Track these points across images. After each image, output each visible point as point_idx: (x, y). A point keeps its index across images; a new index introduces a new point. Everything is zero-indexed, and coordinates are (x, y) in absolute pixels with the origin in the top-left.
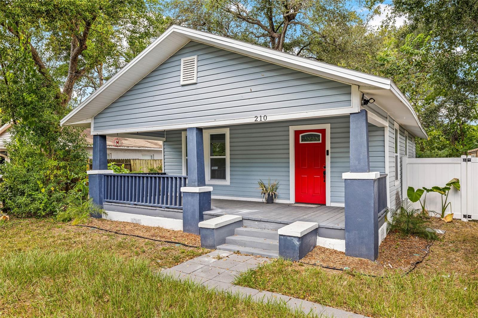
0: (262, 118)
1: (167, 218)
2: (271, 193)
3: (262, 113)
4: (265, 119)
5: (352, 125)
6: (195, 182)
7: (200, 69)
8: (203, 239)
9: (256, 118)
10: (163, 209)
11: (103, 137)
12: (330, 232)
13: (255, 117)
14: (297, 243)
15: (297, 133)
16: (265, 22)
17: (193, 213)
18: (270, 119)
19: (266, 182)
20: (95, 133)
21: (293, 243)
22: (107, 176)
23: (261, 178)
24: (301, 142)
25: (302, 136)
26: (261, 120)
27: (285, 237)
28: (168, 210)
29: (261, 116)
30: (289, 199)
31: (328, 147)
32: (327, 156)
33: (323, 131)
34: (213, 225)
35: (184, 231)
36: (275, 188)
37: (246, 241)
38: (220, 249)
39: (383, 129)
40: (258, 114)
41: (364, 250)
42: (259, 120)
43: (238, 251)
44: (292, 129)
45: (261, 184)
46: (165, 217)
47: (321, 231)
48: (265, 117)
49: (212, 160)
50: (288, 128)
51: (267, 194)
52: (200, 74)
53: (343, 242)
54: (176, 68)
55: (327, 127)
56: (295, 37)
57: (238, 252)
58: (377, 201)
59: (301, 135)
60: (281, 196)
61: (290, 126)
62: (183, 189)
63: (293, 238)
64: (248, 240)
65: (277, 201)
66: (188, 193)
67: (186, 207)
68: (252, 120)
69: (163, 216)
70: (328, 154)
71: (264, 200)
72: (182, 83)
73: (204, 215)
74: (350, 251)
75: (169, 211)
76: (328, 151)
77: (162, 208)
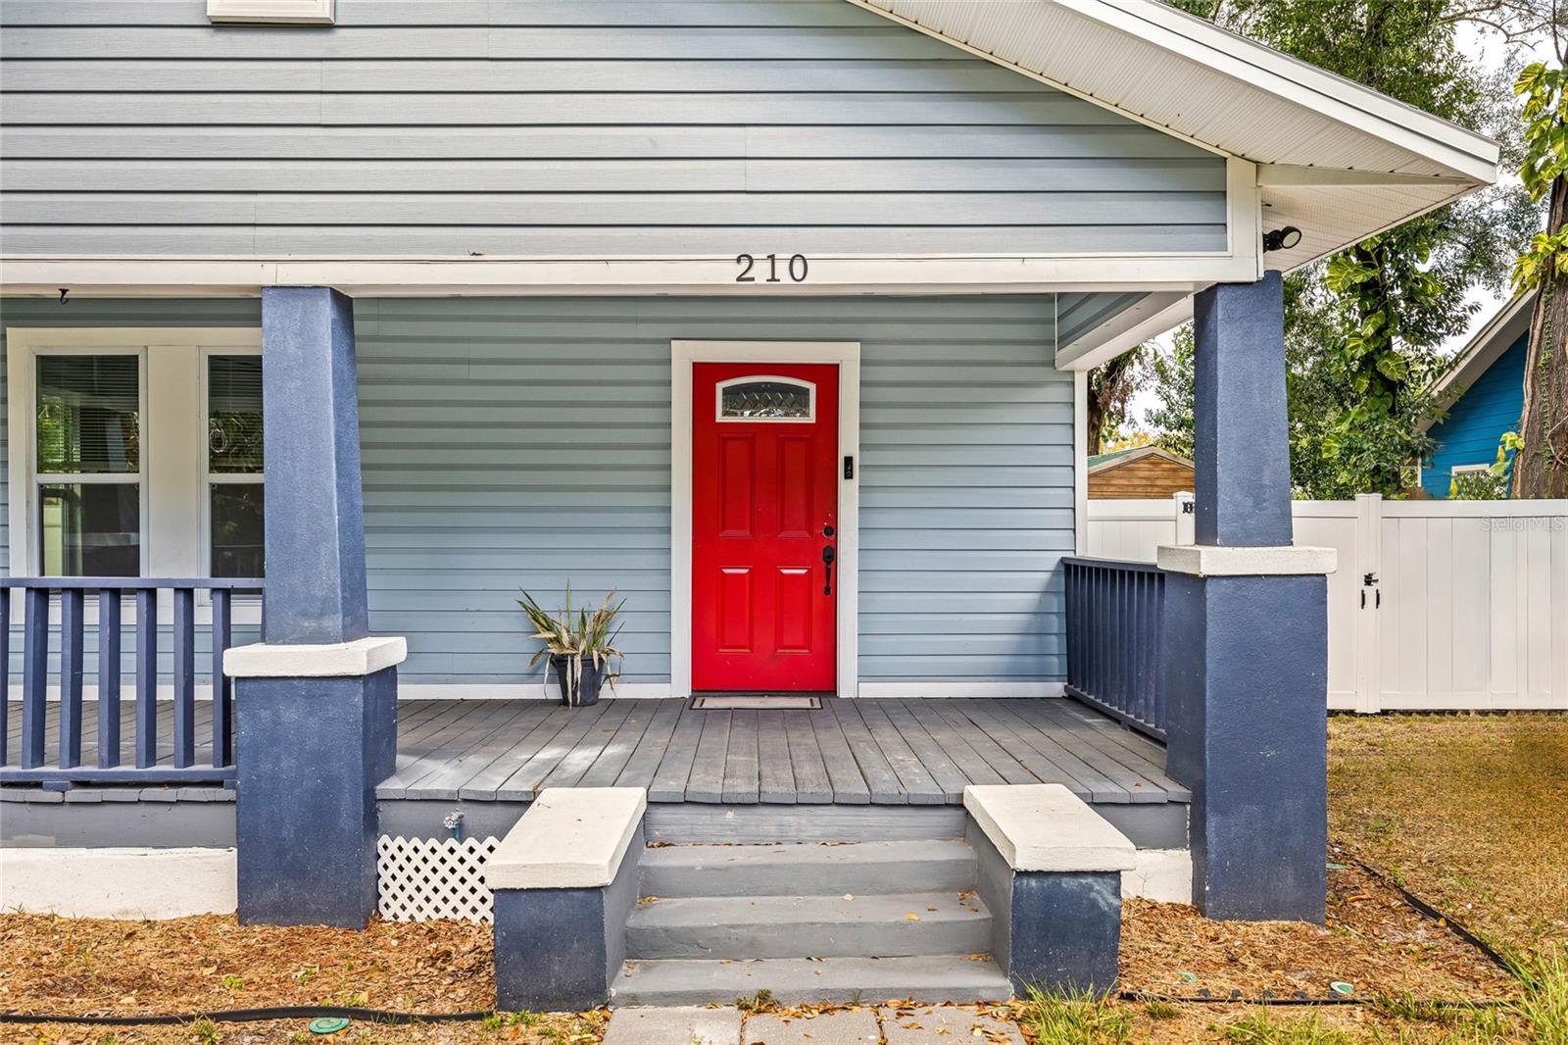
0: (782, 269)
1: (83, 851)
2: (595, 653)
3: (782, 244)
4: (798, 274)
6: (321, 615)
8: (515, 956)
9: (745, 264)
10: (57, 796)
13: (739, 260)
14: (1112, 902)
15: (705, 375)
18: (825, 276)
21: (1094, 904)
23: (529, 583)
24: (720, 418)
25: (726, 391)
26: (773, 279)
27: (1051, 880)
28: (95, 794)
29: (772, 258)
30: (666, 677)
31: (849, 442)
32: (842, 483)
33: (827, 376)
34: (597, 868)
35: (243, 915)
37: (762, 927)
38: (633, 1000)
40: (758, 243)
42: (760, 276)
43: (764, 996)
44: (684, 356)
46: (64, 841)
48: (798, 266)
49: (217, 490)
50: (663, 347)
51: (578, 659)
53: (1178, 859)
55: (847, 357)
57: (765, 1003)
59: (720, 386)
61: (672, 342)
62: (241, 661)
63: (1090, 880)
64: (768, 919)
66: (277, 685)
67: (266, 767)
68: (720, 276)
69: (52, 839)
70: (849, 475)
72: (220, 7)
73: (381, 806)
75: (103, 803)
76: (849, 461)
77: (38, 785)
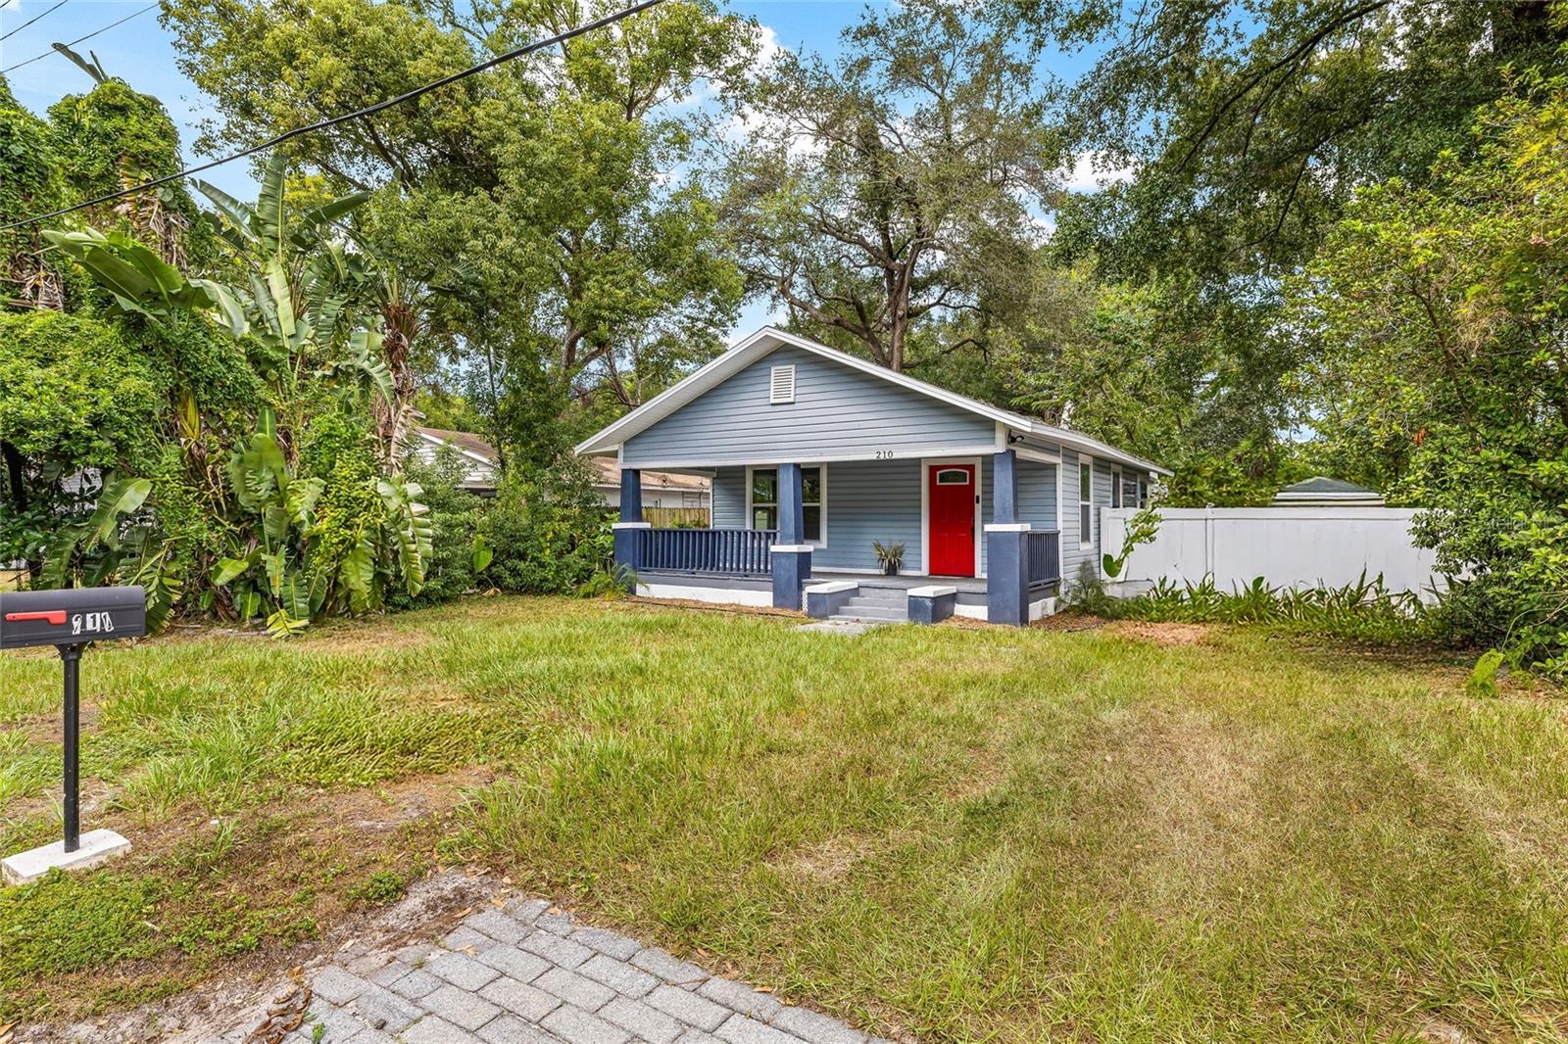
0: (887, 454)
1: (745, 591)
2: (893, 559)
3: (887, 448)
4: (890, 456)
5: (996, 468)
7: (799, 383)
8: (811, 607)
9: (879, 453)
10: (740, 578)
11: (637, 472)
12: (970, 598)
14: (929, 604)
16: (874, 238)
17: (789, 581)
18: (896, 456)
19: (885, 544)
20: (627, 467)
21: (925, 605)
22: (643, 531)
23: (876, 537)
24: (938, 484)
25: (940, 474)
26: (884, 457)
27: (915, 597)
28: (748, 579)
29: (885, 452)
30: (920, 568)
31: (978, 491)
32: (976, 505)
33: (971, 468)
34: (825, 589)
35: (773, 605)
36: (898, 552)
37: (867, 610)
38: (833, 619)
39: (1054, 466)
40: (881, 448)
41: (1009, 615)
42: (882, 457)
43: (858, 620)
44: (926, 471)
45: (878, 547)
46: (743, 589)
47: (961, 596)
48: (890, 454)
50: (920, 468)
51: (887, 563)
52: (799, 391)
53: (985, 609)
54: (765, 380)
55: (977, 462)
56: (934, 268)
58: (1026, 555)
59: (938, 473)
60: (909, 564)
62: (773, 549)
63: (924, 598)
64: (869, 609)
65: (902, 572)
66: (780, 554)
67: (778, 572)
68: (874, 457)
69: (740, 588)
70: (977, 502)
71: (883, 572)
72: (773, 401)
74: (994, 617)
75: (750, 580)
76: (977, 496)
77: (737, 576)
